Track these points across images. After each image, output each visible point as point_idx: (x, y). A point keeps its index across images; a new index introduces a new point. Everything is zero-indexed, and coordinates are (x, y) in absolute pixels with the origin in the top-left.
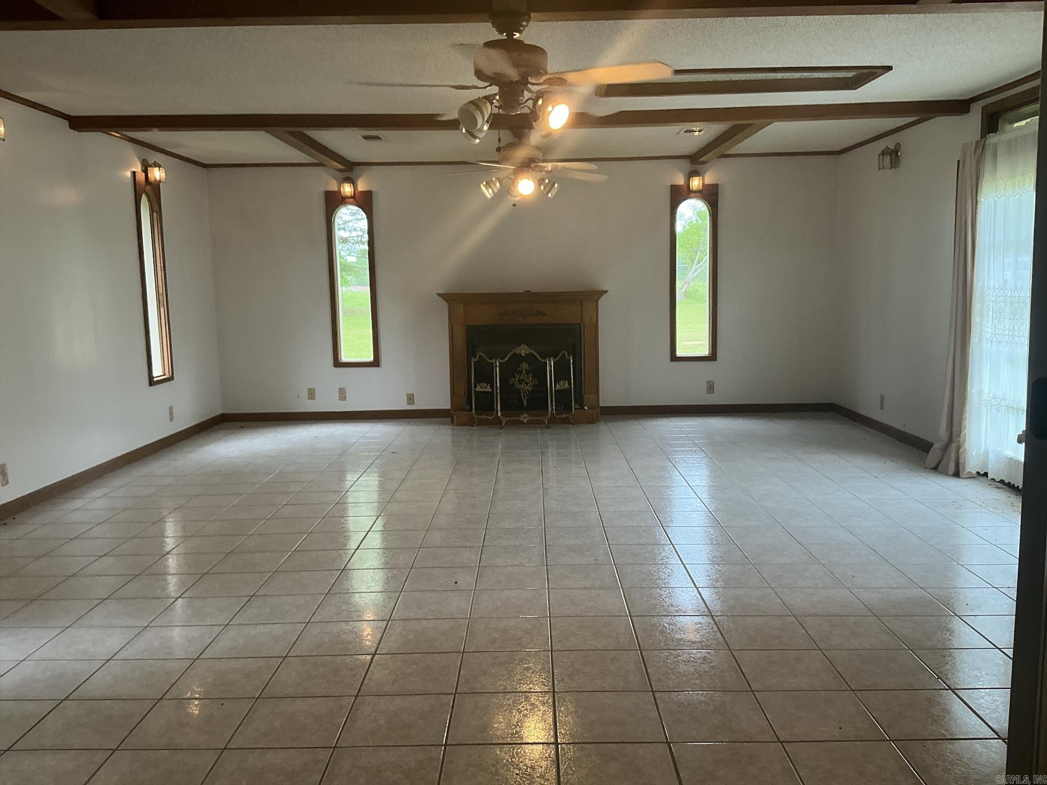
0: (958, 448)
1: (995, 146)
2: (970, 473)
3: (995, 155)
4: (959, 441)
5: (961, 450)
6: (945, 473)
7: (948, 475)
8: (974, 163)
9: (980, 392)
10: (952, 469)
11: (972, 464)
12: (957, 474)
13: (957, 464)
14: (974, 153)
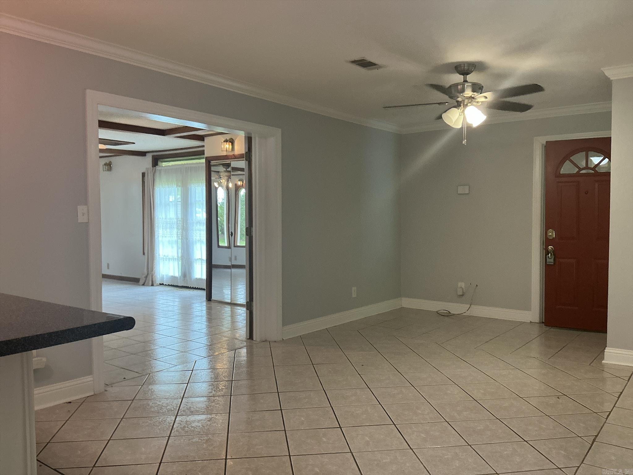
0: (152, 276)
1: (160, 170)
2: (157, 284)
3: (160, 173)
4: (152, 273)
5: (153, 277)
6: (148, 285)
7: (149, 286)
8: (152, 175)
9: (159, 255)
10: (150, 284)
11: (158, 281)
12: (152, 285)
13: (152, 281)
14: (152, 171)
